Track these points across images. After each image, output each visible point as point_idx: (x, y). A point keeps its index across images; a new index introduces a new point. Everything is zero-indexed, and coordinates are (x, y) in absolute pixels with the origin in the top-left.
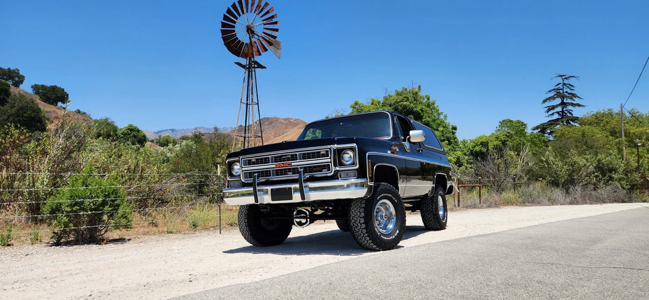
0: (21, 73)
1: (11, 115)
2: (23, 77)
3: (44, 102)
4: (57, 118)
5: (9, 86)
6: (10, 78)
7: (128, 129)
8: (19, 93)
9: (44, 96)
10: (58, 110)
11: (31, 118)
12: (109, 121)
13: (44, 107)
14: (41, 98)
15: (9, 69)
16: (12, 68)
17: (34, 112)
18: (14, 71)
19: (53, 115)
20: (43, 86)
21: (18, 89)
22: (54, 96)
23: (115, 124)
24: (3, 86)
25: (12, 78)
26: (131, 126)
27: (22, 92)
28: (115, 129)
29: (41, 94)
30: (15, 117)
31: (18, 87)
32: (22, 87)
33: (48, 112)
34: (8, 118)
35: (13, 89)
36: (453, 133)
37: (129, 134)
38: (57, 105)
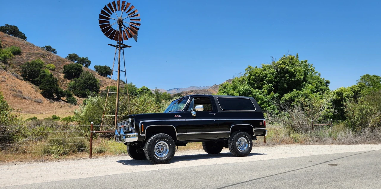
0: (89, 60)
1: (82, 83)
2: (90, 62)
3: (100, 75)
4: (105, 84)
5: (82, 67)
6: (84, 63)
7: (143, 89)
8: (87, 70)
9: (100, 72)
10: (106, 79)
11: (91, 84)
12: (132, 84)
13: (99, 78)
14: (98, 73)
15: (83, 57)
16: (85, 57)
17: (93, 81)
18: (85, 59)
19: (104, 82)
20: (99, 66)
21: (87, 69)
22: (105, 72)
23: (136, 87)
24: (79, 67)
25: (85, 63)
26: (144, 87)
27: (89, 70)
28: (136, 89)
29: (99, 71)
30: (83, 84)
31: (88, 67)
32: (89, 67)
33: (101, 81)
34: (80, 85)
35: (84, 69)
36: (327, 86)
37: (143, 92)
38: (107, 76)
